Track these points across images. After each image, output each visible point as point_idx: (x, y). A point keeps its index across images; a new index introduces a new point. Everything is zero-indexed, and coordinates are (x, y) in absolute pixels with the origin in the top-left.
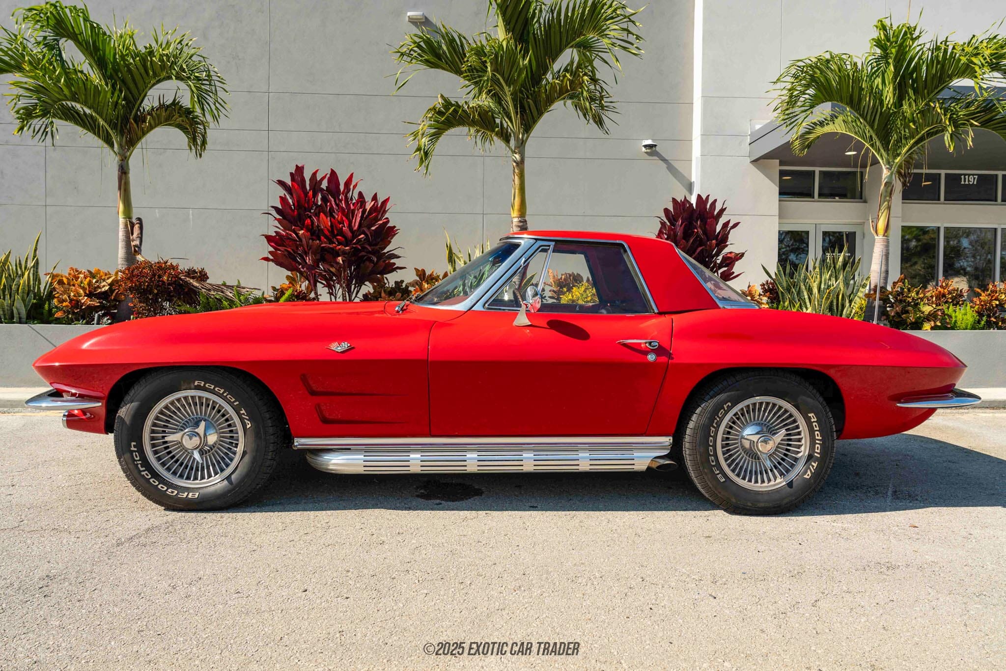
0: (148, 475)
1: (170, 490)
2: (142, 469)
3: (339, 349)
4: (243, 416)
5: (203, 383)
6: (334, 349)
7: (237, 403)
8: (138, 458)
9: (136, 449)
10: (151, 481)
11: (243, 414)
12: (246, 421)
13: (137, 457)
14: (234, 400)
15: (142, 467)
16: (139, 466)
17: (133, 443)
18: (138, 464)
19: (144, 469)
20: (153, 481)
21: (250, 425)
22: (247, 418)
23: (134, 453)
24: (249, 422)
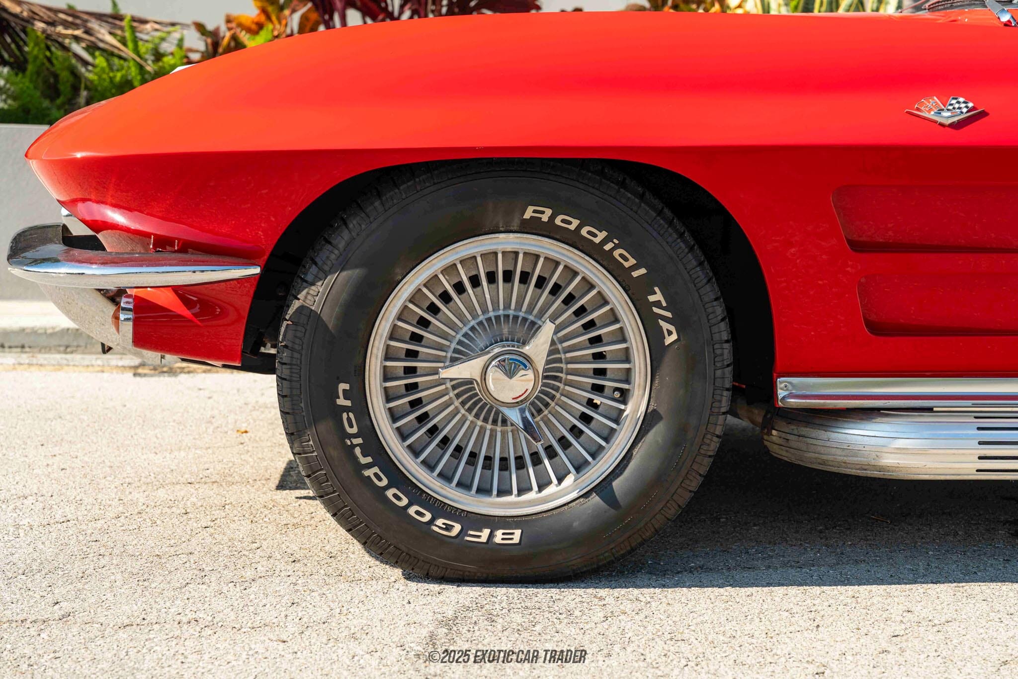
0: (380, 479)
1: (440, 522)
2: (364, 460)
3: (947, 117)
4: (655, 310)
5: (549, 212)
6: (931, 115)
7: (643, 271)
8: (355, 430)
9: (348, 403)
10: (390, 493)
11: (658, 304)
12: (662, 323)
13: (351, 426)
14: (632, 261)
15: (364, 456)
16: (358, 451)
17: (343, 386)
18: (353, 446)
19: (369, 460)
20: (395, 496)
21: (674, 337)
22: (668, 314)
23: (345, 415)
24: (672, 328)
